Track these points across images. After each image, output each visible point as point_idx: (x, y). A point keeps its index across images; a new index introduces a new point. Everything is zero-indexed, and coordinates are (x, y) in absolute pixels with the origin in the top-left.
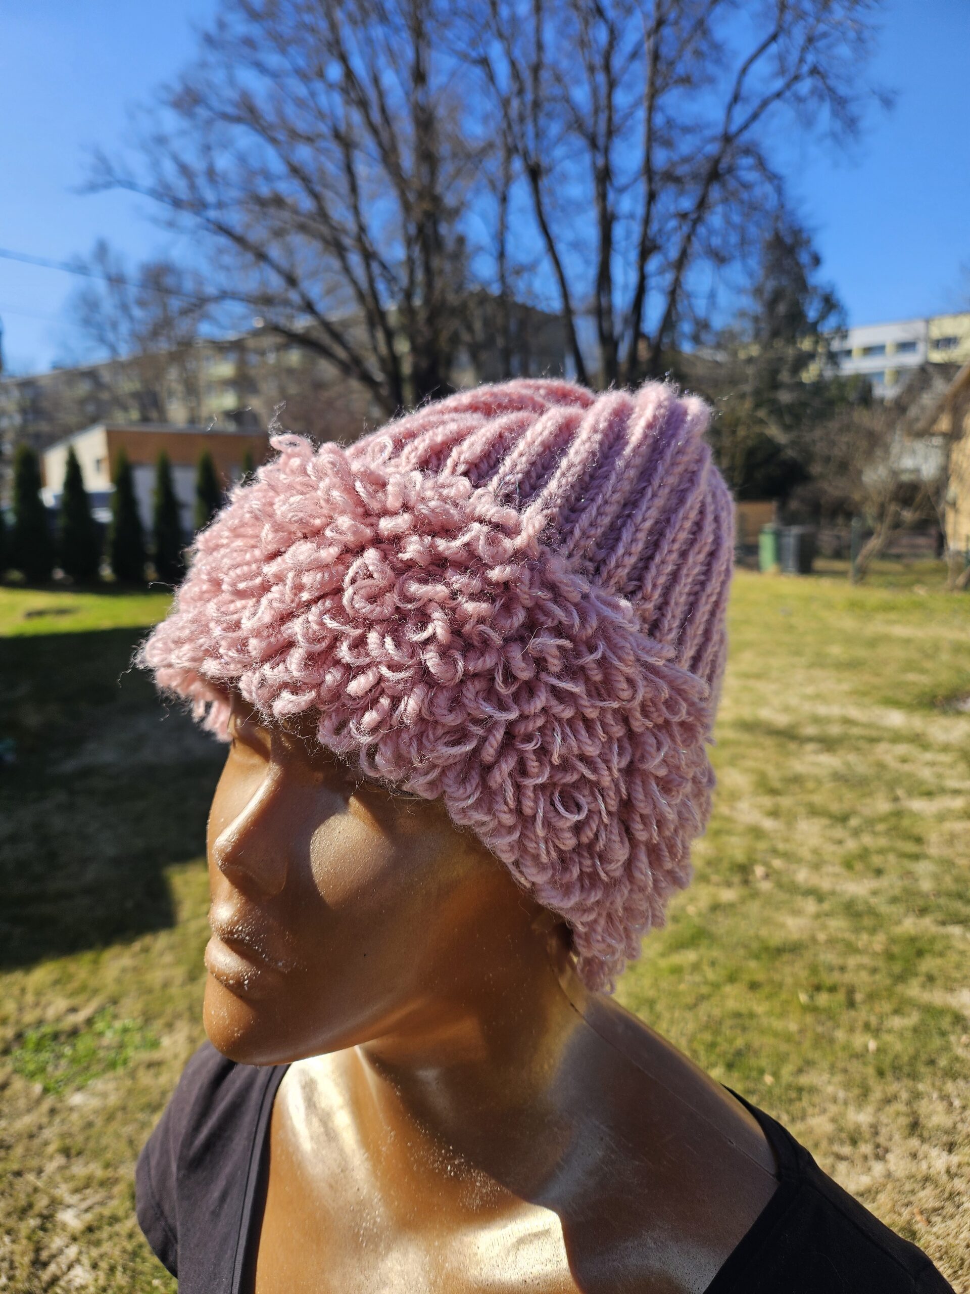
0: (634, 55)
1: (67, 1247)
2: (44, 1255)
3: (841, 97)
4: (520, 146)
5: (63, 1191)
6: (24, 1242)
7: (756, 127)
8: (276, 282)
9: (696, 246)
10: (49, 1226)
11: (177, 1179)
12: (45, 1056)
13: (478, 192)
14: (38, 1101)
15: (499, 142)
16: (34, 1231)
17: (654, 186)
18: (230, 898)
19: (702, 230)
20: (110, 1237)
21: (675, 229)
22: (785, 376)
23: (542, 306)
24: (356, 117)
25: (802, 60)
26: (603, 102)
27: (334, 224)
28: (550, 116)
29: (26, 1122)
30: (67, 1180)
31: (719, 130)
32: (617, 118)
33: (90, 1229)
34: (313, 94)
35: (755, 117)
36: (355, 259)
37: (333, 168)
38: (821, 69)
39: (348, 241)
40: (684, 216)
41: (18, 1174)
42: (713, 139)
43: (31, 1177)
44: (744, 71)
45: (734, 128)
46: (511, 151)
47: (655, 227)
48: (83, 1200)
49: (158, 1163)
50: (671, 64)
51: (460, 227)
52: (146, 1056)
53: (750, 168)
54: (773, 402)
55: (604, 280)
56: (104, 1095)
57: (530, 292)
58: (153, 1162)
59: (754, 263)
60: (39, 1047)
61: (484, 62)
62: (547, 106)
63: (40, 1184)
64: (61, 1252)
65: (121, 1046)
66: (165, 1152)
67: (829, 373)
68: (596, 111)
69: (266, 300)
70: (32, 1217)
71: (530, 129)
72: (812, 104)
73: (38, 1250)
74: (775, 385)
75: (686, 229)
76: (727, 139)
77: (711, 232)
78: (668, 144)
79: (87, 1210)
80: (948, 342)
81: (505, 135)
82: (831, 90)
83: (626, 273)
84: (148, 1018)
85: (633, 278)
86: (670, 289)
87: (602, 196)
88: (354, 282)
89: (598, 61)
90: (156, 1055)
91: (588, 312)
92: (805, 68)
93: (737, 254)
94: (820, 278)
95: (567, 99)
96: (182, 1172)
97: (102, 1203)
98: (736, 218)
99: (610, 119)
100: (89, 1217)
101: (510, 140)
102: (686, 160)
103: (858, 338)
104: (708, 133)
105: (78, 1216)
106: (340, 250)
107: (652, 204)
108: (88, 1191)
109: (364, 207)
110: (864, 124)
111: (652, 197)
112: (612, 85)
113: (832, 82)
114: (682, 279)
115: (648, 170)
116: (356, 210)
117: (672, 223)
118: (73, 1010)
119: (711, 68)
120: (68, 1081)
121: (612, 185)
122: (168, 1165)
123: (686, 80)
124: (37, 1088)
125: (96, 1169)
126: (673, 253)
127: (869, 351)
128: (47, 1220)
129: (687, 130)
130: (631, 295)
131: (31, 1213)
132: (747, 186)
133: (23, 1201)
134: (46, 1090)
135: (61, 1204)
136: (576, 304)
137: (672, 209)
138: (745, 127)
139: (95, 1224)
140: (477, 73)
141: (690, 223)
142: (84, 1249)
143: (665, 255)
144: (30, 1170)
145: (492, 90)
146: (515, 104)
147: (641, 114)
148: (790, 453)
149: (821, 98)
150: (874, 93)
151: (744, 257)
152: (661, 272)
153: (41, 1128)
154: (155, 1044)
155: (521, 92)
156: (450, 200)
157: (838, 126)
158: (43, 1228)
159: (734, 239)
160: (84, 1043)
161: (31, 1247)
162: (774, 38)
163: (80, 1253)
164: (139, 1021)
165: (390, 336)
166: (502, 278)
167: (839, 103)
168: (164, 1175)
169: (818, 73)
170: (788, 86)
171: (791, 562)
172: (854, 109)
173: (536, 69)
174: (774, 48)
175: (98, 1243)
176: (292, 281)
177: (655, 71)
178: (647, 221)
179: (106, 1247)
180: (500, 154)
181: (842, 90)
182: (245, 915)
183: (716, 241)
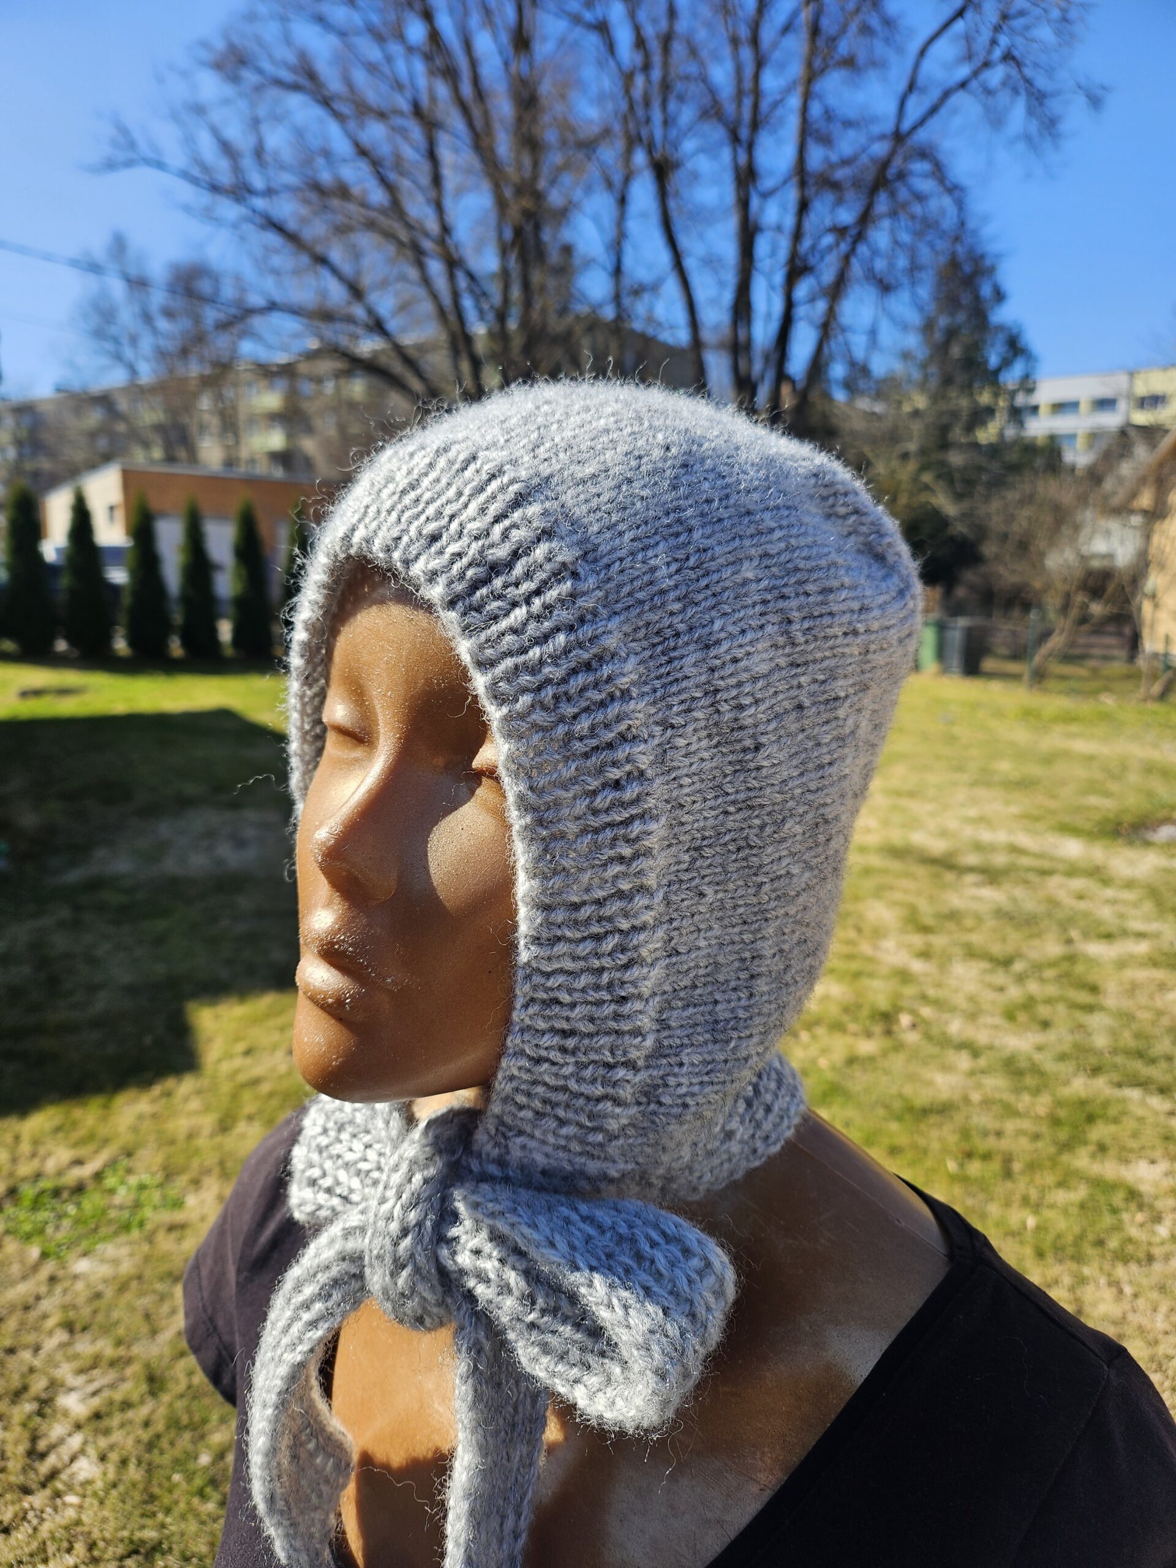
0: (787, 29)
1: (70, 1435)
2: (42, 1445)
3: (1039, 91)
4: (644, 133)
5: (65, 1372)
6: (18, 1429)
7: (934, 123)
8: (337, 293)
9: (856, 268)
10: (48, 1411)
11: (237, 1283)
12: (43, 1215)
13: (589, 190)
14: (36, 1268)
15: (617, 128)
16: (29, 1417)
17: (807, 193)
18: (328, 905)
19: (863, 250)
20: (122, 1425)
21: (830, 248)
22: (957, 434)
23: (665, 337)
24: (442, 90)
25: (994, 42)
26: (748, 84)
27: (413, 223)
28: (681, 98)
29: (21, 1290)
30: (69, 1359)
31: (888, 126)
32: (764, 106)
33: (97, 1416)
34: (389, 59)
35: (934, 110)
36: (436, 268)
37: (412, 154)
38: (1016, 53)
39: (428, 245)
40: (840, 231)
41: (11, 1351)
42: (882, 137)
43: (26, 1355)
44: (923, 52)
45: (906, 125)
46: (633, 141)
47: (806, 244)
48: (90, 1381)
49: (212, 1271)
50: (833, 40)
51: (567, 235)
52: (167, 1216)
53: (925, 176)
54: (943, 464)
55: (742, 308)
56: (116, 1262)
57: (650, 319)
58: (205, 1272)
59: (924, 292)
60: (36, 1204)
61: (602, 28)
62: (679, 86)
63: (37, 1363)
64: (61, 1441)
65: (137, 1205)
66: (220, 1259)
67: (1010, 433)
68: (740, 93)
69: (326, 316)
70: (29, 1401)
71: (657, 116)
72: (1003, 98)
73: (34, 1439)
74: (945, 445)
75: (844, 247)
76: (899, 137)
77: (875, 252)
78: (826, 141)
79: (95, 1394)
80: (1155, 400)
81: (625, 120)
82: (1028, 82)
83: (769, 300)
84: (169, 1173)
85: (778, 306)
86: (822, 320)
87: (744, 204)
88: (434, 296)
89: (744, 32)
90: (178, 1217)
91: (721, 346)
92: (997, 53)
93: (905, 280)
94: (1003, 315)
95: (704, 79)
96: (245, 1274)
97: (112, 1386)
98: (905, 237)
99: (756, 107)
100: (96, 1402)
101: (631, 126)
102: (846, 162)
103: (1046, 393)
104: (876, 129)
105: (83, 1400)
106: (418, 256)
107: (804, 215)
108: (95, 1372)
109: (448, 203)
110: (1065, 127)
111: (804, 207)
112: (760, 63)
113: (1028, 72)
114: (837, 309)
115: (800, 170)
116: (439, 207)
117: (828, 240)
118: (79, 1162)
119: (880, 49)
120: (72, 1244)
121: (755, 188)
122: (224, 1273)
123: (849, 63)
124: (34, 1252)
125: (105, 1347)
126: (828, 274)
127: (1059, 408)
128: (45, 1405)
129: (848, 124)
130: (774, 326)
131: (26, 1396)
132: (920, 197)
133: (16, 1382)
134: (45, 1255)
135: (62, 1385)
136: (707, 335)
137: (828, 222)
138: (922, 122)
139: (104, 1410)
140: (593, 40)
141: (849, 240)
142: (90, 1439)
143: (818, 278)
144: (26, 1347)
145: (612, 63)
146: (639, 81)
147: (794, 102)
148: (960, 529)
149: (1016, 91)
150: (1080, 87)
151: (913, 283)
152: (812, 300)
153: (38, 1298)
154: (178, 1204)
155: (646, 67)
156: (555, 198)
157: (1034, 126)
158: (40, 1413)
159: (902, 262)
160: (91, 1202)
161: (26, 1435)
162: (960, 13)
163: (85, 1443)
164: (159, 1177)
165: (476, 364)
166: (617, 298)
167: (1037, 99)
168: (218, 1284)
169: (1014, 58)
170: (976, 74)
171: (955, 661)
172: (1054, 106)
173: (667, 40)
174: (959, 26)
175: (107, 1432)
176: (356, 292)
177: (813, 51)
178: (797, 235)
179: (117, 1436)
180: (620, 144)
181: (1042, 82)
182: (348, 923)
183: (880, 265)
